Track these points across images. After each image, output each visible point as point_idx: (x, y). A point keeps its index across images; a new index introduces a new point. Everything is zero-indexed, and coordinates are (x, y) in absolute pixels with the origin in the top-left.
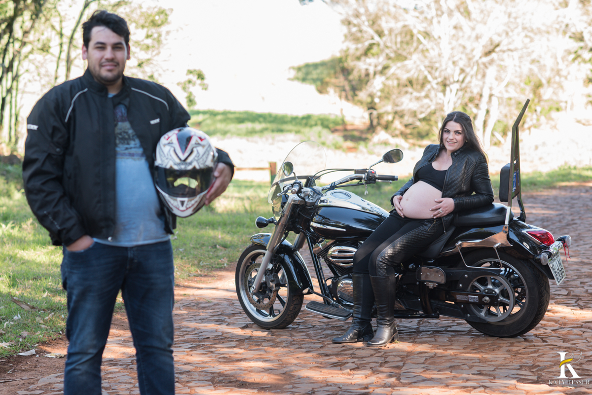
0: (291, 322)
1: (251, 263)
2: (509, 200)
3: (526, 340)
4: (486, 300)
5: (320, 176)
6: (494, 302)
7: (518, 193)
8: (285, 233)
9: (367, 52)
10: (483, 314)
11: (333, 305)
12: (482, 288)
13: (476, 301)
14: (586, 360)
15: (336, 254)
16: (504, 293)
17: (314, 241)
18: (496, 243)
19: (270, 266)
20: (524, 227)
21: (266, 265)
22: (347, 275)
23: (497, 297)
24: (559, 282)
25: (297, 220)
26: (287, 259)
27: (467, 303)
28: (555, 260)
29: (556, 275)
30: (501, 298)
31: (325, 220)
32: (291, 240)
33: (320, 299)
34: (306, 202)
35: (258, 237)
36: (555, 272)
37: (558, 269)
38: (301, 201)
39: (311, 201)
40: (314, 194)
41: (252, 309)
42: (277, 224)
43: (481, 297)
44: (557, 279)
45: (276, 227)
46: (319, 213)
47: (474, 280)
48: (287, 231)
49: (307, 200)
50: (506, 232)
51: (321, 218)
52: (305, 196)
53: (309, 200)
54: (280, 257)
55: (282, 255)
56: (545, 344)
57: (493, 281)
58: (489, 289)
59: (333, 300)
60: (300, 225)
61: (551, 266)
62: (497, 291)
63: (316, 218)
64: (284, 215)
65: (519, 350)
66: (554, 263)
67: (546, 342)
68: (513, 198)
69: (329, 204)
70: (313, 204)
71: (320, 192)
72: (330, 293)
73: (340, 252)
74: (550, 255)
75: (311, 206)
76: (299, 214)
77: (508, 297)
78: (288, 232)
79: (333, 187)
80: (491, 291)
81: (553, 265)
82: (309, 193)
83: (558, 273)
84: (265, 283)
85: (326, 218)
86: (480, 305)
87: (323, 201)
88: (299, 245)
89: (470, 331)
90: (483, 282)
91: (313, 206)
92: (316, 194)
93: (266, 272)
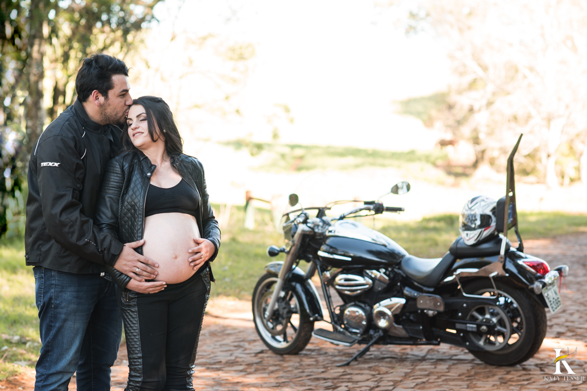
0: (302, 349)
1: (266, 291)
2: (505, 231)
3: (524, 369)
4: (483, 329)
5: (330, 207)
6: (492, 330)
7: (515, 223)
8: (296, 262)
9: (472, 85)
10: (481, 343)
11: (340, 332)
12: (480, 317)
13: (475, 330)
14: (572, 388)
15: (342, 282)
16: (501, 322)
17: (323, 269)
18: (491, 273)
19: (282, 294)
20: (520, 257)
21: (278, 293)
22: (353, 303)
23: (495, 326)
24: (554, 311)
25: (307, 249)
26: (299, 287)
27: (466, 332)
28: (550, 289)
29: (551, 304)
30: (498, 328)
31: (333, 250)
32: (301, 269)
33: (329, 327)
34: (315, 233)
35: (273, 266)
36: (550, 301)
37: (553, 299)
38: (310, 232)
39: (320, 231)
40: (323, 225)
41: (267, 336)
42: (288, 253)
43: (479, 326)
44: (552, 307)
45: (287, 256)
46: (326, 243)
47: (473, 309)
49: (316, 230)
50: (502, 262)
51: (329, 247)
52: (314, 226)
53: (319, 230)
54: (292, 286)
55: (294, 284)
56: (542, 373)
57: (491, 311)
58: (487, 319)
59: (341, 328)
60: (311, 255)
61: (545, 295)
62: (495, 320)
63: (324, 247)
64: (294, 244)
65: (513, 378)
66: (549, 293)
67: (543, 371)
68: (509, 229)
69: (336, 234)
70: (322, 234)
71: (329, 223)
72: (339, 320)
73: (346, 280)
74: (544, 285)
76: (309, 245)
77: (505, 327)
78: (299, 260)
79: (342, 217)
80: (488, 320)
81: (548, 295)
82: (318, 223)
83: (553, 302)
84: (278, 310)
85: (334, 248)
86: (479, 334)
87: (330, 232)
88: (311, 274)
89: (473, 360)
90: (482, 312)
91: (322, 236)
92: (325, 225)
93: (279, 300)
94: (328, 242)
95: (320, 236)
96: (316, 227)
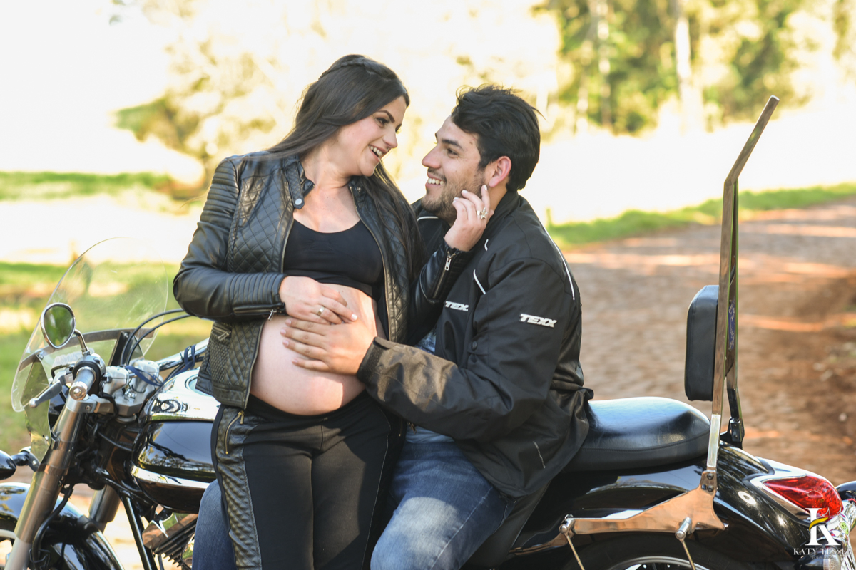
5: (153, 330)
8: (63, 491)
9: (197, 87)
25: (96, 452)
26: (73, 557)
31: (173, 462)
32: (81, 504)
34: (117, 407)
38: (102, 405)
39: (130, 403)
40: (137, 383)
42: (40, 468)
45: (37, 477)
46: (154, 440)
48: (67, 486)
49: (119, 401)
50: (710, 490)
51: (162, 454)
52: (113, 391)
53: (126, 399)
54: (53, 553)
55: (57, 547)
60: (104, 468)
63: (148, 454)
64: (57, 444)
69: (180, 413)
70: (138, 412)
71: (154, 378)
75: (131, 416)
76: (99, 439)
78: (72, 486)
79: (190, 359)
82: (124, 382)
85: (176, 455)
87: (163, 406)
88: (104, 515)
91: (138, 415)
92: (143, 383)
94: (158, 436)
95: (130, 416)
96: (118, 393)
